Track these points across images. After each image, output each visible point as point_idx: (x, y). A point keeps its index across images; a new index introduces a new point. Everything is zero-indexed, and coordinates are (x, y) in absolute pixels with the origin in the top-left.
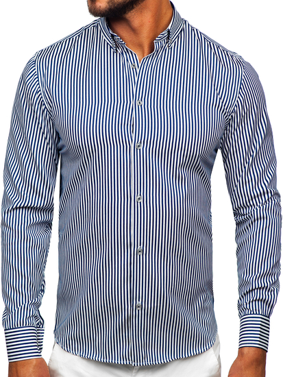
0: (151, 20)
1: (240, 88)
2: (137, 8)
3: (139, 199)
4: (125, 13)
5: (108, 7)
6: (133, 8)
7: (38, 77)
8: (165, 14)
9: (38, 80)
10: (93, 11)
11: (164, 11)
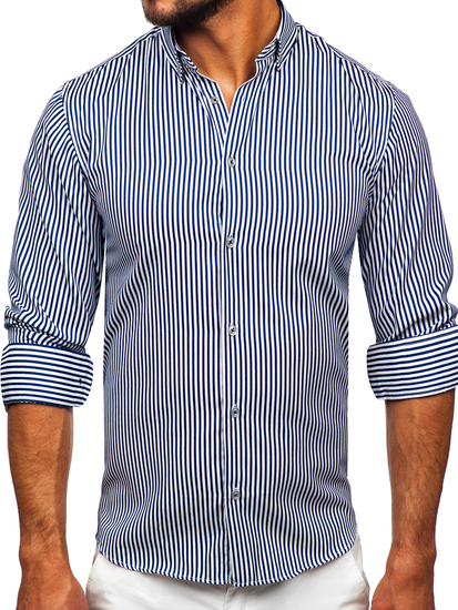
0: (246, 29)
1: (390, 130)
2: (223, 11)
3: (233, 330)
4: (203, 19)
5: (176, 10)
6: (216, 11)
7: (68, 123)
8: (269, 16)
9: (69, 128)
10: (152, 16)
11: (267, 14)
